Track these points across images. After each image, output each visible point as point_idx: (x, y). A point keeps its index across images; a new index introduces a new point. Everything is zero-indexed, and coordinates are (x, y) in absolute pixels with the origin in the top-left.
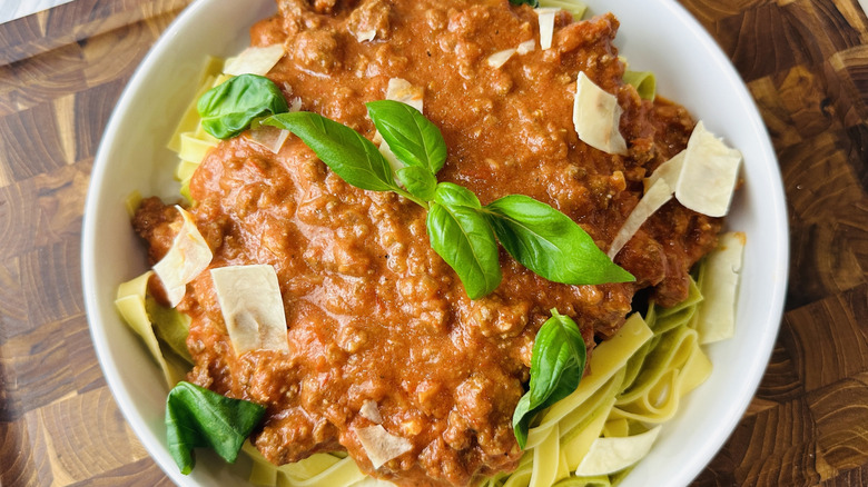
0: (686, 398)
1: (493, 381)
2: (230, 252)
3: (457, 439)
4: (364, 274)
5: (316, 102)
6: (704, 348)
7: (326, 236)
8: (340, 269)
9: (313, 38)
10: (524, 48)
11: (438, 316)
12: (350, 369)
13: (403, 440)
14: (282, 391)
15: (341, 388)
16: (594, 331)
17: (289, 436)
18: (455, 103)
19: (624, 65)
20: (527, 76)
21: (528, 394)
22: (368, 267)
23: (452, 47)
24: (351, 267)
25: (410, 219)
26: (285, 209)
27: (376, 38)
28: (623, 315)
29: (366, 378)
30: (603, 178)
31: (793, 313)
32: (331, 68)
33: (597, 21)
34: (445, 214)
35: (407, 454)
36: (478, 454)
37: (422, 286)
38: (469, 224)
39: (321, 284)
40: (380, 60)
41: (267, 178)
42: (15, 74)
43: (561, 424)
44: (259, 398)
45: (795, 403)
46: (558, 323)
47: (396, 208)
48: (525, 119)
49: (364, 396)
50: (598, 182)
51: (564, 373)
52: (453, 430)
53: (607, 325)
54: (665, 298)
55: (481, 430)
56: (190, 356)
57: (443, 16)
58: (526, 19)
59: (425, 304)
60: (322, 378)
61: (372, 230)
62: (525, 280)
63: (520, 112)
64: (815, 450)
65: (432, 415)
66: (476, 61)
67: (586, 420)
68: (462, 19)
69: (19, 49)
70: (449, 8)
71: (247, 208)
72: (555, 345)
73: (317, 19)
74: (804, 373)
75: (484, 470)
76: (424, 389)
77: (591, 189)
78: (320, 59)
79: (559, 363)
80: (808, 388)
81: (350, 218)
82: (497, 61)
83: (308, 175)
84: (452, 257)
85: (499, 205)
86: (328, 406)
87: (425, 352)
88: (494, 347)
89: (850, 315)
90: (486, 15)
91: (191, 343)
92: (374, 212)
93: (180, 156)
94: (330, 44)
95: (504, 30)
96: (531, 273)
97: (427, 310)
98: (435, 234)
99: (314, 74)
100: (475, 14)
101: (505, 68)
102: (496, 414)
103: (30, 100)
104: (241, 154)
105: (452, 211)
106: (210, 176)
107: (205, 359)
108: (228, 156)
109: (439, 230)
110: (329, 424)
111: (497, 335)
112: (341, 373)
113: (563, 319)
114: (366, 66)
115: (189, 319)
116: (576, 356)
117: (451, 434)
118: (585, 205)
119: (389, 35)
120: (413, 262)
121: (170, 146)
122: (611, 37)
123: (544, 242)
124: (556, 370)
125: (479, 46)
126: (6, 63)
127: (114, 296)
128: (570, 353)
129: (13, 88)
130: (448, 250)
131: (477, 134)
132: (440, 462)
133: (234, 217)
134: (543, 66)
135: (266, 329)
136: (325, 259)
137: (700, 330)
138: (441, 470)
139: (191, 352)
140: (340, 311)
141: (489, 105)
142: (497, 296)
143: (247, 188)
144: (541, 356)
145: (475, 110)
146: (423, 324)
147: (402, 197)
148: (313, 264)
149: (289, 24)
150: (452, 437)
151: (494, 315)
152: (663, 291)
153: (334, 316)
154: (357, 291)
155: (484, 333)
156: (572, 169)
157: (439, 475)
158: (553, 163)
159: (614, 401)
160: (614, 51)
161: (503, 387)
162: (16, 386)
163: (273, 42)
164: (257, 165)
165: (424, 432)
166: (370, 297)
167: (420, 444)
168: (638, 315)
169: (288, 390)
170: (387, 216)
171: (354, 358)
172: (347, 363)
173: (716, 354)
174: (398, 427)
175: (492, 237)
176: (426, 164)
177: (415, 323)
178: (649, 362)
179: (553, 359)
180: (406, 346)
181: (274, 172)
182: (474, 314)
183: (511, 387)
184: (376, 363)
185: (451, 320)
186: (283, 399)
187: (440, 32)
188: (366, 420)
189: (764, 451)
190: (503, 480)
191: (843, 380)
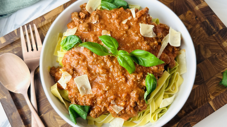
0: (179, 87)
1: (138, 91)
2: (75, 75)
3: (133, 104)
5: (87, 39)
6: (181, 75)
7: (96, 67)
8: (100, 73)
9: (83, 25)
10: (129, 18)
11: (124, 79)
12: (107, 95)
13: (122, 107)
15: (106, 98)
16: (157, 76)
17: (96, 111)
18: (117, 33)
19: (152, 18)
20: (132, 24)
21: (147, 91)
22: (107, 72)
23: (114, 21)
24: (103, 72)
25: (113, 60)
26: (85, 63)
27: (97, 22)
28: (163, 71)
29: (111, 96)
30: (153, 43)
31: (198, 65)
32: (88, 31)
33: (144, 9)
34: (121, 57)
35: (123, 110)
36: (138, 107)
37: (119, 73)
38: (127, 58)
39: (97, 78)
40: (99, 27)
41: (80, 57)
42: (12, 45)
43: (154, 97)
44: (88, 104)
45: (203, 84)
46: (150, 75)
47: (110, 58)
48: (133, 34)
49: (111, 99)
50: (152, 44)
51: (153, 85)
52: (132, 103)
53: (160, 74)
54: (171, 66)
55: (138, 101)
56: (69, 100)
57: (110, 15)
58: (128, 12)
59: (120, 77)
60: (101, 97)
61: (105, 64)
62: (140, 68)
63: (132, 32)
64: (209, 93)
65: (126, 101)
66: (120, 23)
67: (159, 96)
68: (115, 15)
69: (12, 40)
70: (111, 13)
71: (77, 64)
72: (150, 80)
73: (83, 20)
74: (203, 77)
75: (140, 110)
76: (124, 95)
77: (151, 46)
78: (86, 29)
79: (152, 83)
80: (205, 80)
81: (100, 62)
82: (124, 22)
83: (89, 55)
84: (124, 66)
85: (132, 53)
86: (104, 103)
87: (123, 87)
88: (137, 83)
89: (211, 63)
90: (120, 13)
91: (69, 96)
92: (105, 60)
93: (58, 56)
94: (87, 25)
95: (124, 15)
96: (141, 66)
97: (121, 78)
98: (120, 62)
99: (85, 33)
100: (117, 13)
101: (127, 23)
102: (140, 97)
103: (17, 51)
104: (73, 53)
105: (123, 56)
106: (67, 59)
107: (73, 100)
108: (70, 54)
109: (121, 61)
110: (105, 107)
111: (137, 81)
112: (105, 95)
113: (150, 74)
114: (96, 29)
115: (68, 91)
116: (155, 81)
117: (131, 104)
118: (150, 49)
119: (100, 21)
120: (116, 69)
121: (54, 55)
122: (148, 12)
123: (143, 59)
124: (152, 85)
125: (120, 20)
126: (10, 43)
127: (50, 89)
128: (154, 81)
129: (12, 49)
130: (124, 64)
131: (124, 39)
132: (130, 110)
133: (74, 67)
134: (134, 21)
135: (87, 89)
136: (96, 72)
137: (179, 72)
138: (131, 112)
139: (70, 99)
140: (102, 82)
141: (125, 32)
142: (136, 72)
143: (76, 60)
144: (147, 83)
145: (122, 34)
146: (121, 82)
147: (111, 55)
148: (94, 73)
149: (76, 23)
150: (132, 104)
151: (136, 76)
152: (170, 65)
153: (101, 84)
154: (105, 77)
155: (134, 81)
156: (146, 42)
157: (130, 113)
158: (141, 42)
159: (164, 91)
160: (149, 15)
161: (140, 92)
162: (28, 116)
163: (74, 27)
164: (77, 55)
165: (126, 104)
166: (108, 78)
167: (125, 107)
168: (166, 71)
169: (94, 101)
170: (108, 60)
171: (108, 92)
172: (106, 93)
173: (184, 76)
174: (120, 104)
175: (132, 60)
176: (115, 47)
177: (119, 82)
178: (170, 81)
179: (150, 83)
180: (118, 87)
181: (81, 55)
182: (131, 77)
183: (142, 91)
184: (112, 92)
185: (127, 79)
186: (93, 104)
187: (111, 18)
188: (113, 104)
189: (198, 96)
190: (144, 113)
191: (212, 77)
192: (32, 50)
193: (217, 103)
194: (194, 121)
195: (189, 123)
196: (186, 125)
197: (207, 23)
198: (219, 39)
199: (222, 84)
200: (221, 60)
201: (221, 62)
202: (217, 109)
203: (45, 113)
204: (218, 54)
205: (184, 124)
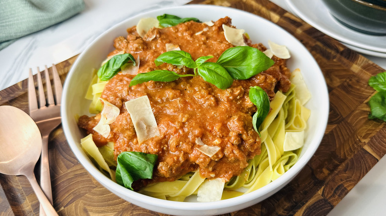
1: (240, 115)
3: (236, 139)
4: (180, 96)
8: (170, 98)
10: (205, 30)
12: (186, 130)
13: (216, 147)
14: (162, 147)
15: (186, 136)
17: (170, 161)
20: (210, 34)
22: (181, 93)
23: (182, 34)
24: (174, 95)
26: (143, 87)
27: (156, 37)
29: (194, 129)
32: (143, 49)
35: (219, 151)
37: (203, 92)
40: (160, 42)
44: (154, 151)
45: (343, 122)
46: (254, 88)
48: (215, 43)
49: (196, 136)
52: (233, 137)
55: (243, 133)
57: (176, 28)
59: (206, 98)
60: (177, 134)
63: (212, 42)
64: (358, 137)
65: (223, 136)
66: (192, 35)
68: (183, 26)
69: (12, 96)
71: (128, 92)
72: (257, 93)
74: (340, 113)
75: (249, 153)
76: (217, 128)
78: (139, 46)
80: (344, 117)
82: (198, 34)
86: (182, 144)
87: (212, 113)
88: (236, 104)
89: (344, 92)
95: (197, 27)
97: (208, 99)
99: (138, 53)
101: (202, 34)
102: (246, 126)
109: (204, 71)
110: (185, 153)
111: (235, 98)
112: (183, 131)
114: (156, 45)
115: (112, 144)
119: (160, 36)
121: (86, 97)
123: (240, 68)
125: (191, 32)
126: (7, 101)
131: (201, 51)
132: (232, 151)
134: (214, 31)
135: (149, 127)
137: (299, 99)
138: (234, 153)
140: (175, 112)
142: (230, 87)
145: (198, 45)
146: (208, 105)
150: (233, 139)
151: (232, 91)
153: (173, 114)
154: (179, 102)
155: (231, 98)
161: (245, 116)
165: (222, 142)
166: (185, 103)
169: (164, 146)
171: (187, 123)
172: (185, 127)
177: (205, 105)
178: (289, 112)
180: (204, 115)
182: (225, 95)
183: (248, 116)
184: (196, 123)
185: (217, 101)
186: (163, 151)
187: (176, 32)
188: (199, 145)
189: (342, 140)
190: (257, 167)
191: (353, 111)
192: (47, 105)
193: (377, 147)
194: (350, 181)
195: (342, 185)
196: (337, 189)
197: (319, 46)
198: (345, 64)
199: (374, 117)
200: (358, 87)
201: (358, 90)
202: (381, 157)
203: (67, 205)
204: (351, 80)
205: (334, 189)
